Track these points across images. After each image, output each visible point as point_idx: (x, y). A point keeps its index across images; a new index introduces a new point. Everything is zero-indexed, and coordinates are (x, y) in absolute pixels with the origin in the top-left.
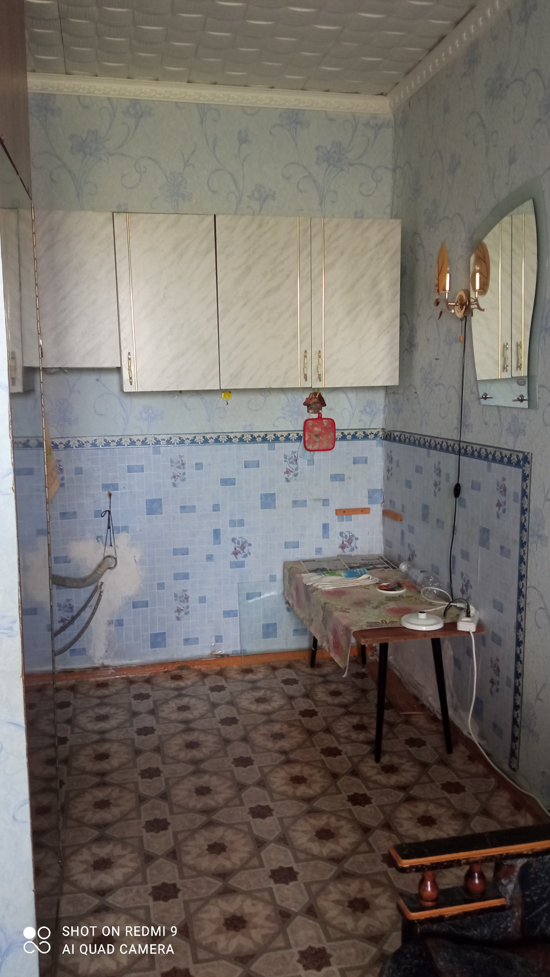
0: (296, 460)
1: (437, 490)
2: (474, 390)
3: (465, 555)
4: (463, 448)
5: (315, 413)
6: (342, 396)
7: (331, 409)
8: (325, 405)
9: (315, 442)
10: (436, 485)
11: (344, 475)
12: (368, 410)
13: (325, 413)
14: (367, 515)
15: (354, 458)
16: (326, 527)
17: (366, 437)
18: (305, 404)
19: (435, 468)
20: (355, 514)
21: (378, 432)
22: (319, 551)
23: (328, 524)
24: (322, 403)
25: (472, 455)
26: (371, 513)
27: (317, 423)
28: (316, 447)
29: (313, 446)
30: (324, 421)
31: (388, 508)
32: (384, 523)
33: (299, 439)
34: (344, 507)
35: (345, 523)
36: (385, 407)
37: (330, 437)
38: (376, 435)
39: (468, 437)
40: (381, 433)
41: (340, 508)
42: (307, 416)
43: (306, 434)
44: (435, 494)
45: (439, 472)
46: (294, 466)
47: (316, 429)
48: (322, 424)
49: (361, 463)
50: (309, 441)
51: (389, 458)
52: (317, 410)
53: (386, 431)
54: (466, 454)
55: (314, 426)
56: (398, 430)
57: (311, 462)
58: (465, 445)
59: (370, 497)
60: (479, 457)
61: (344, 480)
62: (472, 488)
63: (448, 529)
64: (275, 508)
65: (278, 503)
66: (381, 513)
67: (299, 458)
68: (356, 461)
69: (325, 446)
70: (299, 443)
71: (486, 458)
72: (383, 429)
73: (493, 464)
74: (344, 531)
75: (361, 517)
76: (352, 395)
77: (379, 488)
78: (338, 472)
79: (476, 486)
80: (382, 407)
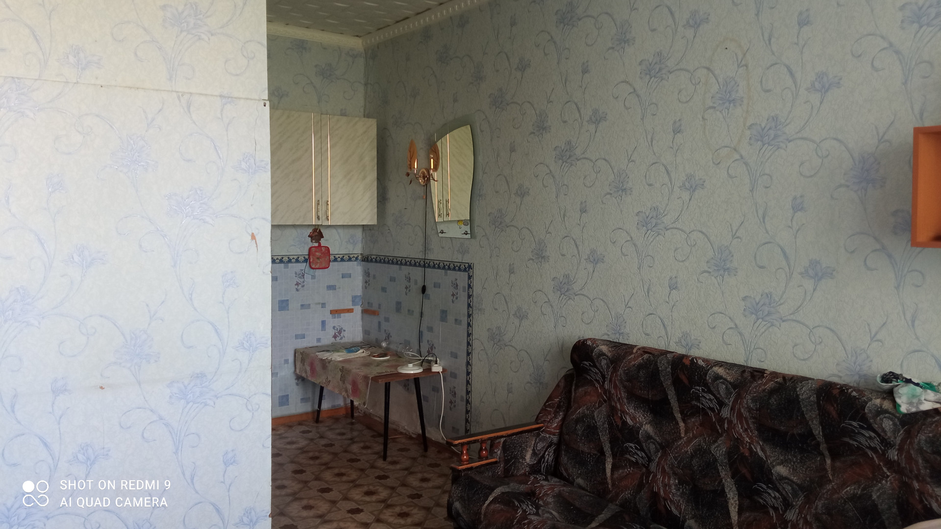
0: (303, 276)
1: (407, 291)
2: (434, 228)
3: (430, 329)
4: (427, 263)
5: (316, 242)
6: (334, 231)
7: (326, 240)
8: (323, 237)
9: (318, 263)
10: (406, 288)
11: (335, 286)
12: (351, 241)
13: (323, 242)
14: (351, 313)
15: (342, 274)
16: (323, 323)
17: (350, 259)
18: (309, 236)
19: (406, 277)
20: (344, 313)
21: (358, 256)
22: (319, 340)
23: (325, 321)
24: (321, 235)
25: (434, 267)
26: (354, 312)
27: (318, 250)
28: (317, 267)
29: (315, 266)
30: (323, 248)
31: (367, 307)
32: (362, 319)
33: (306, 261)
34: (336, 308)
35: (336, 320)
36: (362, 239)
37: (326, 259)
38: (357, 258)
39: (431, 256)
40: (360, 257)
41: (333, 309)
42: (311, 245)
43: (311, 257)
44: (406, 294)
45: (409, 280)
46: (302, 280)
47: (317, 254)
48: (322, 250)
49: (347, 277)
50: (313, 262)
51: (367, 274)
52: (318, 241)
53: (364, 255)
54: (429, 266)
55: (316, 251)
56: (374, 254)
57: (313, 277)
58: (428, 261)
59: (353, 301)
60: (439, 267)
61: (335, 289)
62: (434, 287)
63: (417, 314)
64: (288, 310)
65: (290, 306)
66: (361, 312)
67: (305, 274)
68: (343, 276)
69: (323, 265)
70: (305, 264)
71: (444, 268)
72: (361, 254)
73: (449, 271)
74: (336, 325)
75: (347, 315)
76: (340, 231)
77: (359, 295)
78: (331, 284)
79: (437, 285)
80: (360, 239)
